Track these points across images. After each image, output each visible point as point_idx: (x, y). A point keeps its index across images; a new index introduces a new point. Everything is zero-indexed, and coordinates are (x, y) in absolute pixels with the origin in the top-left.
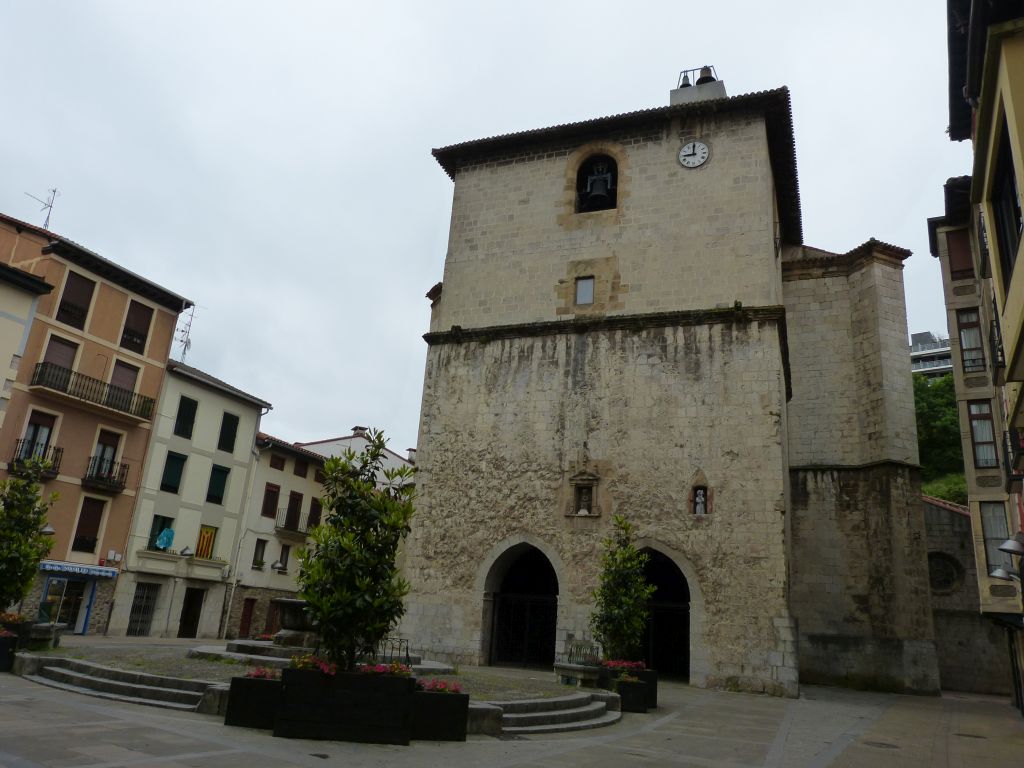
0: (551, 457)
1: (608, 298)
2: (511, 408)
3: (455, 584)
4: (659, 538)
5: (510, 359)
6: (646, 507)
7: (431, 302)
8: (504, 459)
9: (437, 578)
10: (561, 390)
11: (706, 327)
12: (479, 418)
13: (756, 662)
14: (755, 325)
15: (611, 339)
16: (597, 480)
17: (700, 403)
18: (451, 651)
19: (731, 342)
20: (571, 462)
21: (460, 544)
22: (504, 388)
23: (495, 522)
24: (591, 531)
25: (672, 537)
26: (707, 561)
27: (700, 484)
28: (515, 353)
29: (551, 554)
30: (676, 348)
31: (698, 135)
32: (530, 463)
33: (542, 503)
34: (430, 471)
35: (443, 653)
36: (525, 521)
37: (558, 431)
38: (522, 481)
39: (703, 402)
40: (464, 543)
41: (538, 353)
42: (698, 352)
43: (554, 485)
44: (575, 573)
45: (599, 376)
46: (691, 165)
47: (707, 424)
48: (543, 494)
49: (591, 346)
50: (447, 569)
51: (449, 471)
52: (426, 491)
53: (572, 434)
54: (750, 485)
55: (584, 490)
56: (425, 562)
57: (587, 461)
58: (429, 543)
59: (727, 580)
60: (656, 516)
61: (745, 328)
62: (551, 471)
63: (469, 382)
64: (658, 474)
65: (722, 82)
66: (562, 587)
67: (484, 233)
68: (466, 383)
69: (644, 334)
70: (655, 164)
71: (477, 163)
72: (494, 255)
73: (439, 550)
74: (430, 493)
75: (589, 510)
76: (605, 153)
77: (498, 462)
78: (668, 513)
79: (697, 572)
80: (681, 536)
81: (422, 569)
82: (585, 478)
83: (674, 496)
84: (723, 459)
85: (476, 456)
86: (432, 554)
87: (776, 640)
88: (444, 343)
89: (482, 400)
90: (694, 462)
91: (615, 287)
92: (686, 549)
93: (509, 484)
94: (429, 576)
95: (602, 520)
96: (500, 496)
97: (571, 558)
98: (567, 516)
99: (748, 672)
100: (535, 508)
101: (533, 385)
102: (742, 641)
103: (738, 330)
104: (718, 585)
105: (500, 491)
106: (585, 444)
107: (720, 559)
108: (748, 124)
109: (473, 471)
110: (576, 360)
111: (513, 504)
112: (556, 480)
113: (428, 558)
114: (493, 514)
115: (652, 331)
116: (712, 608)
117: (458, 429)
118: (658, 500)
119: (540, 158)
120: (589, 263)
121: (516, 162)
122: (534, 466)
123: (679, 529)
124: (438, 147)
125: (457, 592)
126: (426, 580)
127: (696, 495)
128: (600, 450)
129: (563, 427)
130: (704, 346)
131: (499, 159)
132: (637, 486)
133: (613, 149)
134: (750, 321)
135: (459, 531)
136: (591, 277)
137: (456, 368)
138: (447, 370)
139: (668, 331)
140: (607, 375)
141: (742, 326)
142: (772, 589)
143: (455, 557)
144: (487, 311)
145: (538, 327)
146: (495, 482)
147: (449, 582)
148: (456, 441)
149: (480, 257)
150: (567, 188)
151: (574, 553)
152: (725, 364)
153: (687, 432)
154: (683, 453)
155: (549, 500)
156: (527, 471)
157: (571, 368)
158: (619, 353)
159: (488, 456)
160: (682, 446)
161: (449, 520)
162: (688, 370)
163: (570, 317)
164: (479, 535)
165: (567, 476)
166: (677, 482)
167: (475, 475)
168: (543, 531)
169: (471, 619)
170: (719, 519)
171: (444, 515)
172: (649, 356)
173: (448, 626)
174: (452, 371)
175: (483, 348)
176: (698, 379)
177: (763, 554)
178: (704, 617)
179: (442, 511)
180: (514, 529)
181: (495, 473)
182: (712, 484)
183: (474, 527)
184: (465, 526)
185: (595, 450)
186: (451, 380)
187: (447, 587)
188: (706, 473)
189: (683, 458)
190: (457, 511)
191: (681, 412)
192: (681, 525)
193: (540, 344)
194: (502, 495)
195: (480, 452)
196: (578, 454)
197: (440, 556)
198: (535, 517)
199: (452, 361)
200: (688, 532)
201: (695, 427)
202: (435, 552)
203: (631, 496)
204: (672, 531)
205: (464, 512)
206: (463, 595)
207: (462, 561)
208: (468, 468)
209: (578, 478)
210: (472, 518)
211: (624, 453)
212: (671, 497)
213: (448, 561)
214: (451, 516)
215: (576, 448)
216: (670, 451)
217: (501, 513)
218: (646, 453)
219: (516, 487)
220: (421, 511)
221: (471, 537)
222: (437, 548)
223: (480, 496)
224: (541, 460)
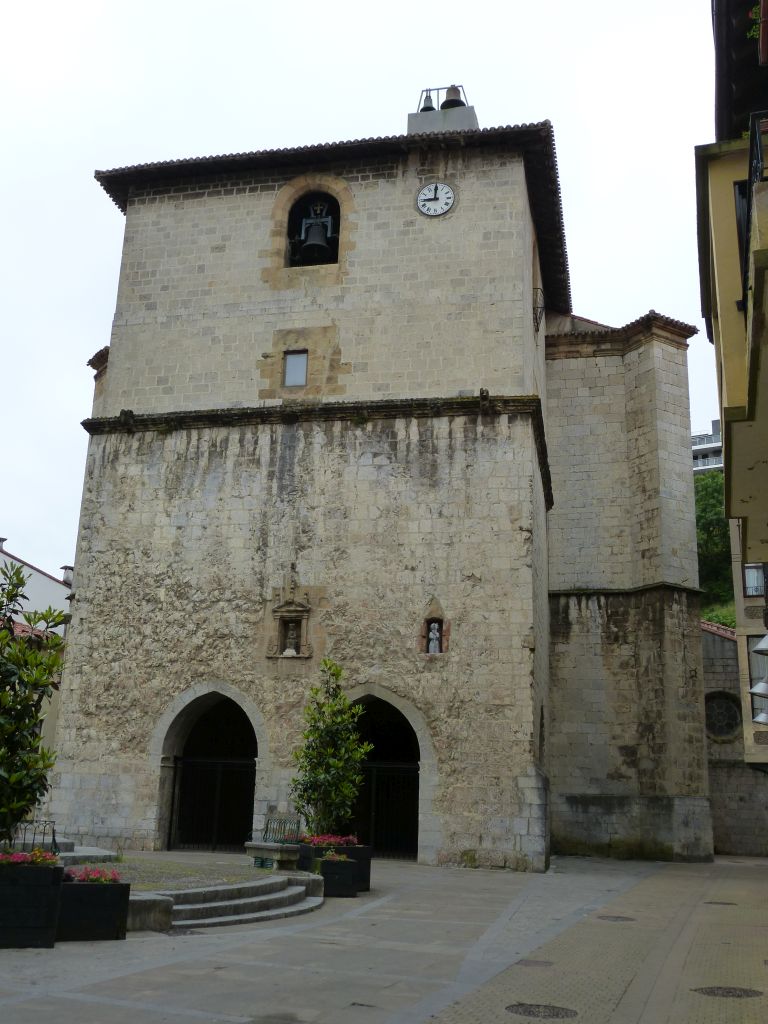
0: (250, 582)
1: (325, 380)
2: (198, 518)
3: (123, 748)
4: (384, 684)
5: (198, 455)
6: (368, 645)
7: (95, 372)
8: (188, 585)
9: (99, 740)
10: (264, 496)
11: (445, 420)
12: (157, 533)
13: (497, 831)
14: (504, 419)
15: (328, 432)
16: (308, 611)
17: (436, 516)
18: (117, 832)
19: (475, 440)
20: (274, 589)
21: (130, 695)
22: (189, 493)
23: (177, 667)
24: (300, 676)
25: (398, 681)
26: (441, 711)
27: (435, 615)
28: (205, 447)
29: (248, 707)
30: (408, 446)
31: (441, 175)
32: (222, 590)
33: (237, 642)
34: (90, 601)
35: (107, 836)
36: (215, 664)
37: (259, 549)
38: (212, 614)
39: (440, 514)
40: (135, 693)
41: (234, 448)
42: (435, 450)
43: (253, 618)
44: (278, 729)
45: (312, 479)
46: (432, 213)
47: (443, 542)
48: (239, 629)
49: (303, 440)
50: (112, 729)
51: (116, 601)
52: (86, 626)
53: (277, 552)
54: (494, 617)
55: (291, 625)
56: (83, 720)
57: (295, 587)
58: (89, 694)
59: (465, 734)
60: (381, 656)
61: (493, 422)
62: (250, 600)
63: (143, 484)
64: (383, 604)
65: (472, 108)
66: (263, 747)
67: (165, 288)
68: (139, 486)
69: (369, 427)
70: (388, 209)
71: (155, 193)
72: (177, 318)
73: (102, 704)
74: (91, 630)
75: (297, 648)
76: (325, 189)
77: (181, 591)
78: (395, 652)
79: (429, 724)
80: (410, 680)
81: (80, 729)
82: (292, 608)
83: (402, 630)
84: (463, 584)
85: (150, 581)
86: (92, 709)
87: (521, 804)
88: (110, 432)
89: (160, 508)
90: (427, 588)
91: (334, 365)
92: (417, 696)
93: (195, 617)
94: (89, 738)
95: (312, 662)
96: (183, 633)
97: (274, 711)
98: (269, 658)
99: (487, 844)
100: (228, 648)
101: (227, 489)
102: (482, 807)
103: (484, 424)
104: (453, 740)
105: (183, 626)
106: (293, 567)
107: (456, 708)
108: (503, 164)
109: (148, 601)
110: (283, 458)
111: (200, 643)
112: (256, 611)
113: (88, 714)
114: (173, 655)
115: (380, 423)
116: (446, 767)
117: (128, 546)
118: (382, 636)
119: (239, 191)
120: (302, 333)
121: (210, 194)
122: (228, 594)
123: (408, 672)
124: (104, 168)
125: (125, 758)
126: (84, 743)
127: (429, 630)
128: (312, 573)
129: (265, 544)
130: (442, 444)
131: (186, 190)
132: (357, 618)
133: (335, 186)
134: (498, 414)
135: (130, 678)
136: (305, 351)
137: (126, 466)
138: (114, 468)
139: (399, 424)
140: (323, 478)
141: (489, 419)
142: (517, 743)
143: (123, 713)
144: (169, 391)
145: (235, 415)
146: (177, 615)
147: (115, 745)
148: (126, 561)
149: (160, 320)
150: (275, 234)
151: (277, 704)
152: (467, 466)
153: (420, 551)
154: (415, 576)
155: (246, 638)
156: (218, 601)
157: (276, 469)
158: (338, 451)
159: (168, 581)
160: (413, 569)
161: (115, 665)
162: (422, 474)
163: (276, 402)
164: (155, 683)
165: (270, 606)
166: (406, 614)
167: (150, 607)
168: (238, 677)
169: (146, 791)
170: (457, 659)
171: (110, 658)
172: (375, 455)
173: (114, 802)
174: (121, 470)
175: (163, 440)
176: (434, 485)
177: (507, 701)
178: (436, 779)
179: (107, 652)
180: (202, 675)
181: (177, 603)
182: (448, 615)
183: (149, 674)
184: (137, 672)
185: (306, 574)
186: (119, 481)
187: (113, 751)
188: (442, 601)
189: (415, 584)
190: (126, 653)
191: (413, 526)
192: (411, 667)
193: (237, 437)
194: (185, 632)
195: (157, 576)
196: (284, 579)
197: (104, 711)
198: (229, 660)
199: (121, 457)
200: (418, 676)
201: (430, 545)
202: (97, 706)
203: (350, 632)
204: (399, 674)
205: (135, 653)
206: (134, 762)
207: (134, 717)
208: (141, 597)
209: (283, 610)
210: (146, 661)
211: (342, 577)
212: (399, 633)
213: (115, 718)
214: (119, 660)
215: (281, 572)
216: (399, 574)
217: (184, 655)
218: (369, 577)
219: (204, 622)
220: (78, 653)
221: (144, 686)
222: (99, 701)
223: (157, 634)
224: (237, 586)
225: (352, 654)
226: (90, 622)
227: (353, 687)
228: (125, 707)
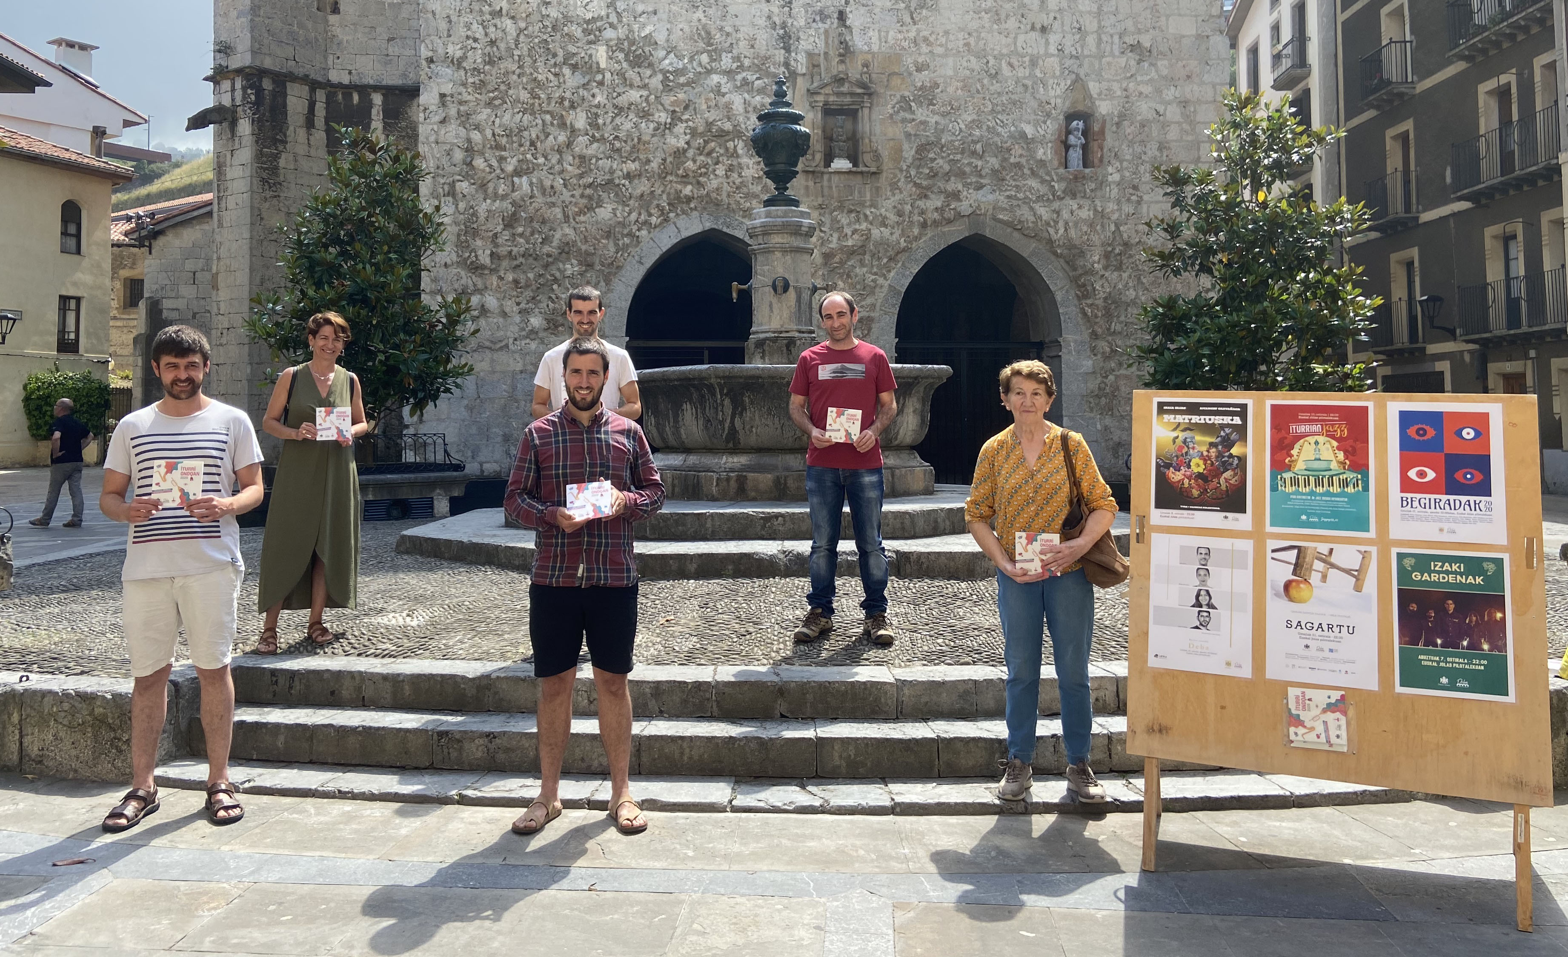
0: (765, 39)
3: (554, 326)
4: (1000, 217)
6: (974, 153)
8: (650, 41)
9: (504, 314)
16: (871, 95)
20: (810, 55)
21: (558, 235)
23: (642, 187)
24: (862, 203)
25: (1024, 213)
26: (1095, 258)
27: (1080, 107)
32: (715, 54)
33: (749, 145)
34: (458, 63)
36: (712, 183)
38: (699, 95)
40: (566, 232)
48: (750, 123)
50: (528, 293)
51: (509, 65)
52: (453, 112)
54: (1172, 112)
55: (842, 117)
57: (846, 51)
58: (475, 233)
59: (1131, 294)
60: (994, 172)
62: (768, 73)
64: (996, 87)
73: (502, 251)
74: (464, 118)
75: (855, 160)
77: (636, 51)
78: (1018, 165)
79: (1075, 280)
80: (1043, 211)
81: (465, 293)
82: (845, 88)
83: (1029, 130)
84: (1123, 61)
85: (577, 31)
86: (485, 258)
90: (1068, 63)
92: (1055, 237)
93: (668, 100)
94: (486, 309)
95: (883, 180)
96: (647, 128)
97: (820, 261)
98: (807, 173)
100: (735, 154)
104: (1113, 304)
105: (645, 115)
106: (842, 16)
107: (1117, 254)
109: (574, 67)
111: (682, 144)
113: (476, 268)
114: (632, 166)
116: (1103, 346)
118: (997, 139)
122: (726, 61)
123: (1040, 198)
126: (477, 318)
127: (1069, 131)
128: (874, 30)
132: (952, 110)
135: (554, 204)
143: (546, 266)
146: (634, 95)
147: (536, 321)
151: (825, 250)
154: (1047, 43)
156: (709, 72)
159: (609, 34)
160: (1044, 29)
161: (523, 182)
164: (604, 213)
165: (801, 85)
166: (1034, 104)
167: (580, 77)
168: (755, 204)
170: (1116, 177)
171: (510, 168)
178: (1088, 364)
179: (501, 159)
180: (689, 199)
181: (631, 74)
182: (1104, 108)
183: (590, 198)
184: (566, 195)
185: (864, 30)
187: (536, 331)
188: (1091, 85)
189: (1048, 55)
190: (541, 160)
192: (1044, 190)
194: (652, 126)
195: (588, 22)
196: (827, 38)
197: (505, 264)
198: (735, 175)
200: (1056, 205)
202: (492, 254)
203: (943, 131)
204: (1026, 201)
205: (560, 162)
207: (568, 273)
208: (560, 59)
209: (828, 90)
210: (581, 176)
211: (926, 39)
212: (1023, 135)
213: (531, 276)
214: (528, 172)
215: (820, 25)
216: (1021, 38)
217: (654, 165)
218: (972, 41)
219: (686, 107)
220: (444, 161)
221: (582, 218)
222: (497, 245)
223: (597, 127)
224: (742, 47)
225: (947, 168)
226: (461, 103)
227: (949, 222)
228: (549, 255)
